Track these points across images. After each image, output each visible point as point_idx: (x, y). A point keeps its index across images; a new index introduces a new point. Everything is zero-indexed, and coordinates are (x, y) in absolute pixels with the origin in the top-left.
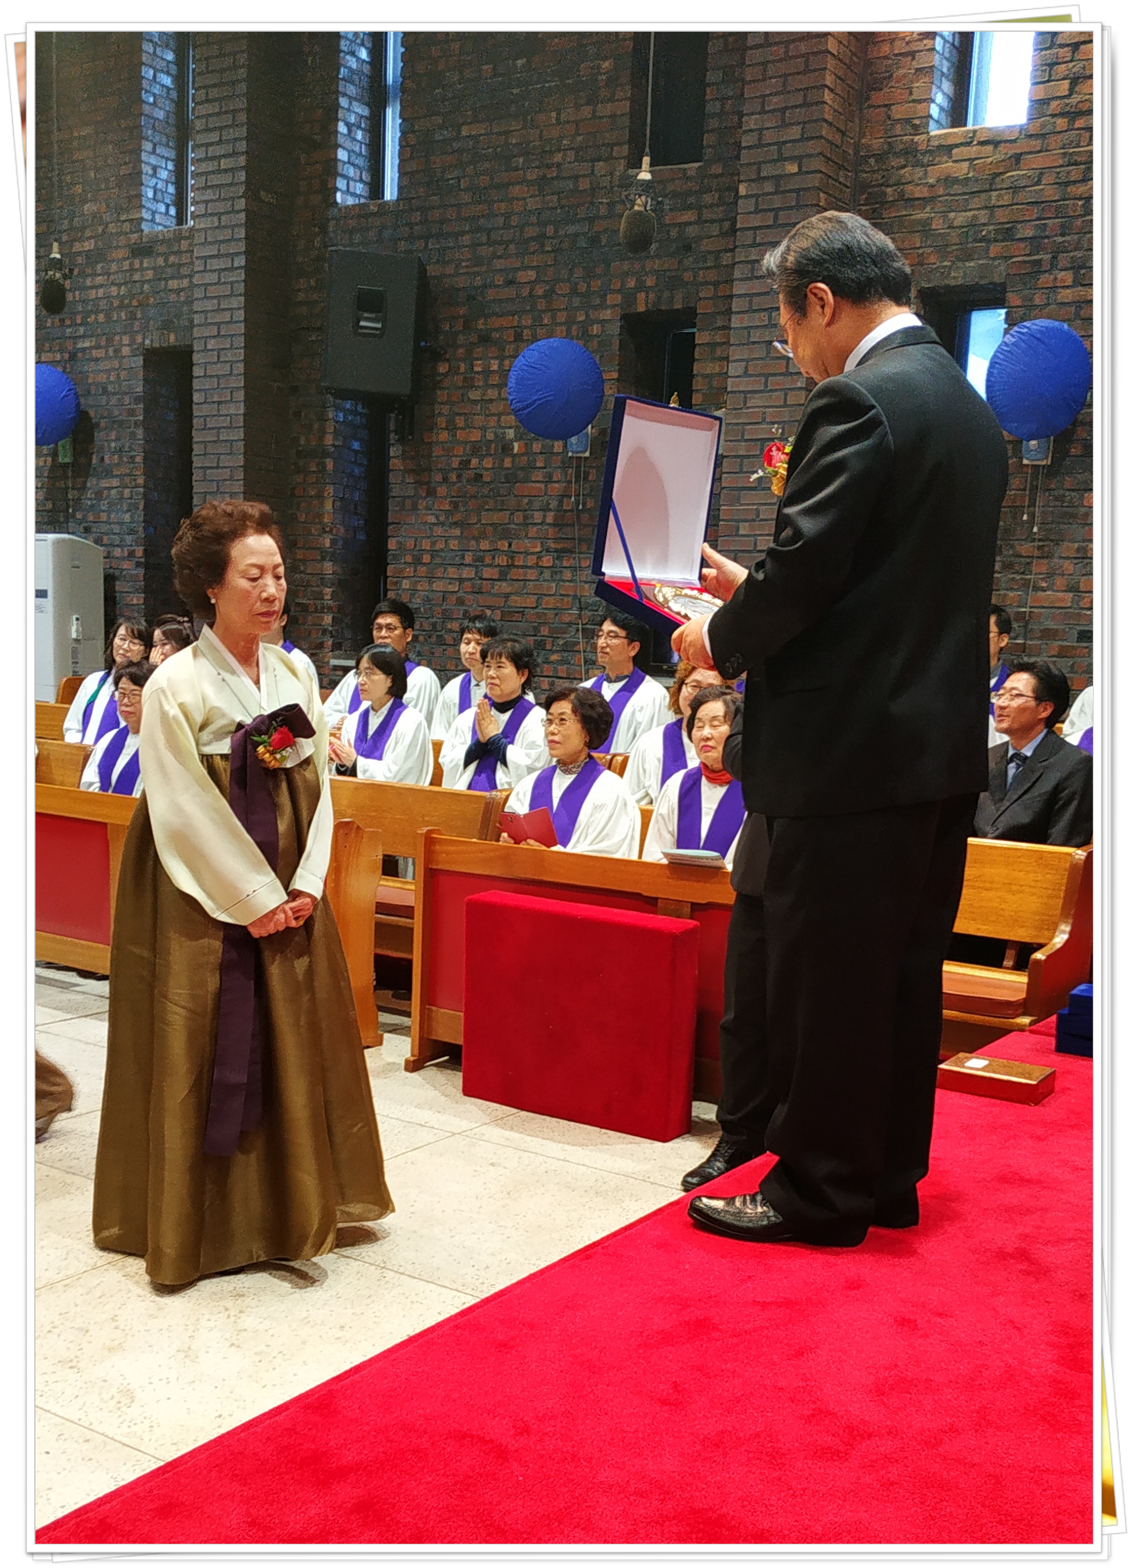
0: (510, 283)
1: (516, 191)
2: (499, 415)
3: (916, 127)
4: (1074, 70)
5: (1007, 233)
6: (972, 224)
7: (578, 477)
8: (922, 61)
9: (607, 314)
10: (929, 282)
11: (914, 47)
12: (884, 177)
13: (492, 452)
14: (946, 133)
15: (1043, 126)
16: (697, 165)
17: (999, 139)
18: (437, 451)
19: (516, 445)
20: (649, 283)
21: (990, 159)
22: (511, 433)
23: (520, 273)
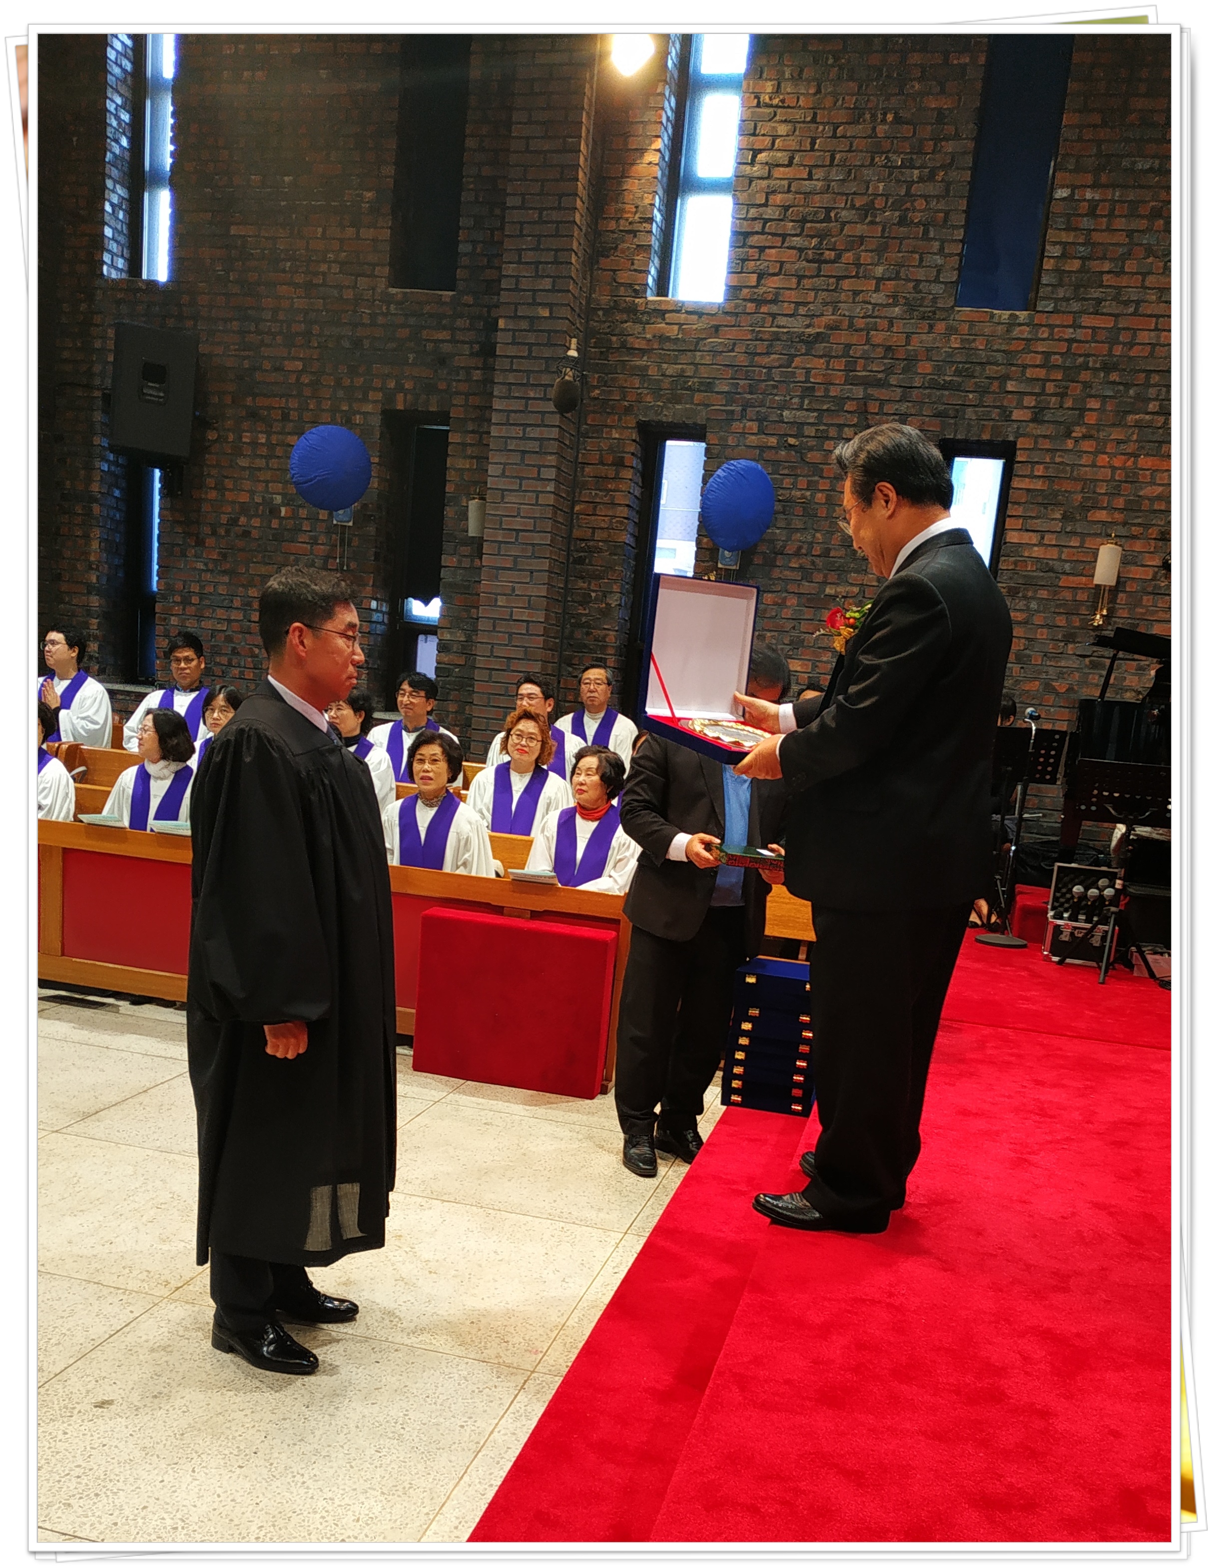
0: (277, 369)
1: (283, 290)
2: (267, 482)
3: (635, 291)
4: (761, 267)
5: (708, 386)
6: (681, 375)
7: (342, 540)
8: (641, 240)
9: (369, 408)
10: (645, 415)
11: (636, 227)
12: (609, 327)
13: (260, 512)
14: (660, 301)
15: (737, 306)
16: (451, 293)
17: (704, 311)
18: (206, 507)
19: (283, 510)
20: (407, 386)
21: (694, 327)
22: (278, 499)
23: (286, 363)
